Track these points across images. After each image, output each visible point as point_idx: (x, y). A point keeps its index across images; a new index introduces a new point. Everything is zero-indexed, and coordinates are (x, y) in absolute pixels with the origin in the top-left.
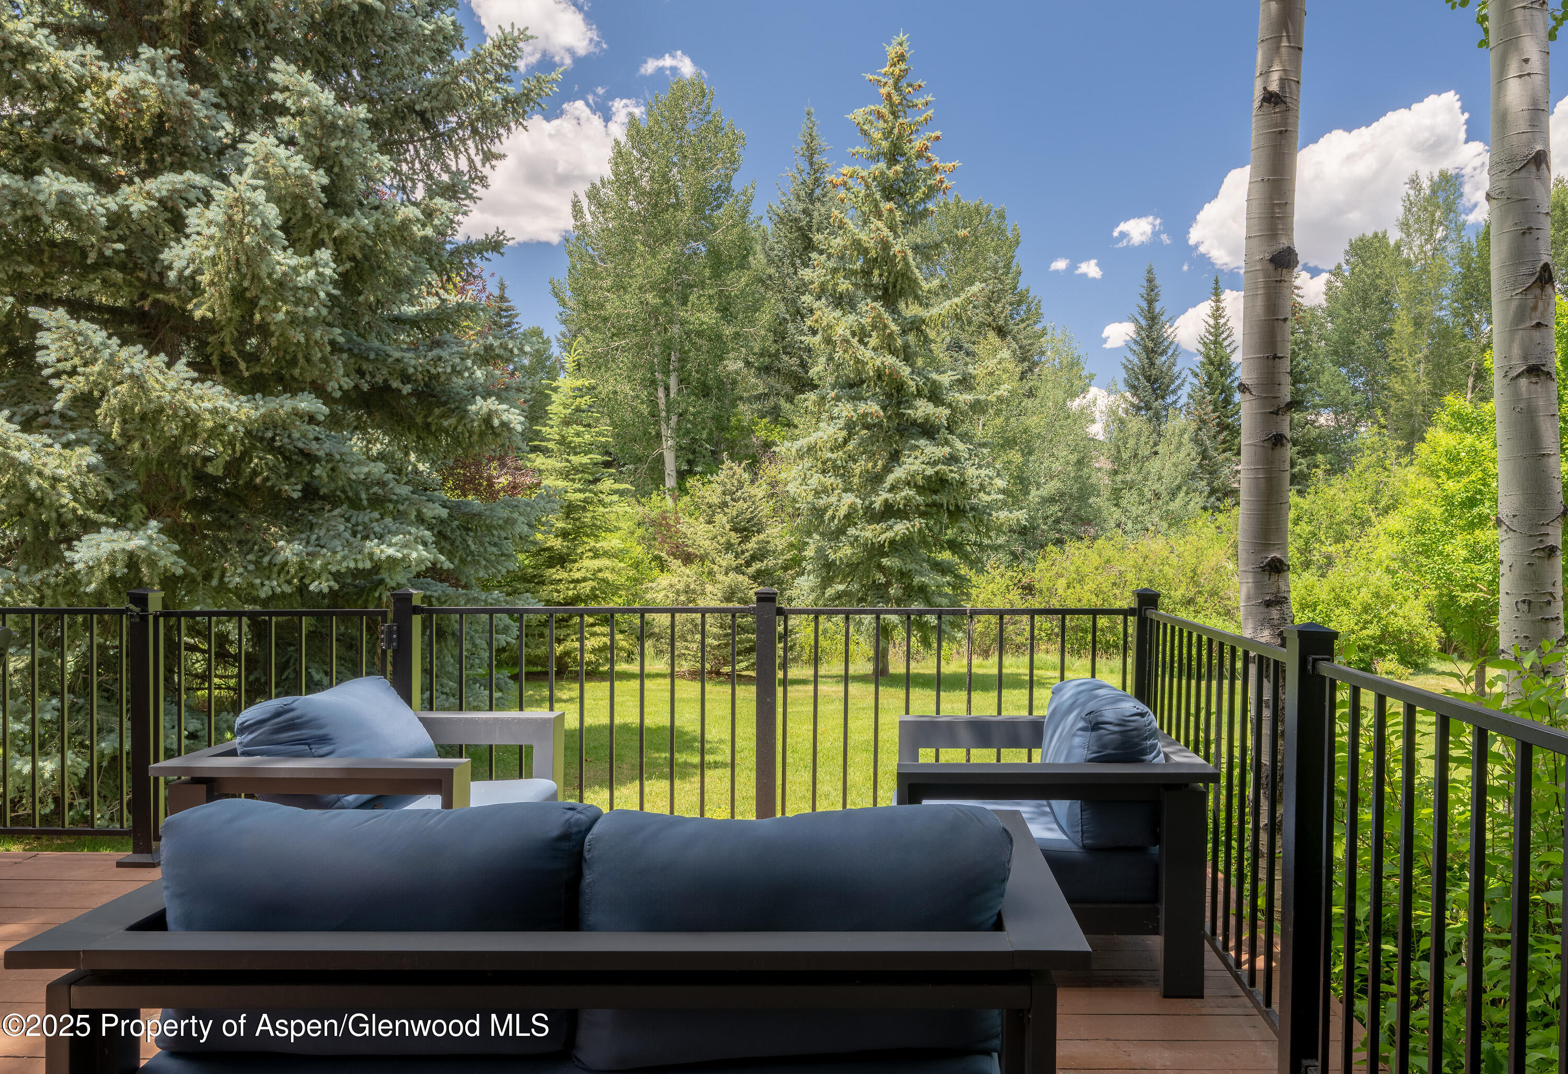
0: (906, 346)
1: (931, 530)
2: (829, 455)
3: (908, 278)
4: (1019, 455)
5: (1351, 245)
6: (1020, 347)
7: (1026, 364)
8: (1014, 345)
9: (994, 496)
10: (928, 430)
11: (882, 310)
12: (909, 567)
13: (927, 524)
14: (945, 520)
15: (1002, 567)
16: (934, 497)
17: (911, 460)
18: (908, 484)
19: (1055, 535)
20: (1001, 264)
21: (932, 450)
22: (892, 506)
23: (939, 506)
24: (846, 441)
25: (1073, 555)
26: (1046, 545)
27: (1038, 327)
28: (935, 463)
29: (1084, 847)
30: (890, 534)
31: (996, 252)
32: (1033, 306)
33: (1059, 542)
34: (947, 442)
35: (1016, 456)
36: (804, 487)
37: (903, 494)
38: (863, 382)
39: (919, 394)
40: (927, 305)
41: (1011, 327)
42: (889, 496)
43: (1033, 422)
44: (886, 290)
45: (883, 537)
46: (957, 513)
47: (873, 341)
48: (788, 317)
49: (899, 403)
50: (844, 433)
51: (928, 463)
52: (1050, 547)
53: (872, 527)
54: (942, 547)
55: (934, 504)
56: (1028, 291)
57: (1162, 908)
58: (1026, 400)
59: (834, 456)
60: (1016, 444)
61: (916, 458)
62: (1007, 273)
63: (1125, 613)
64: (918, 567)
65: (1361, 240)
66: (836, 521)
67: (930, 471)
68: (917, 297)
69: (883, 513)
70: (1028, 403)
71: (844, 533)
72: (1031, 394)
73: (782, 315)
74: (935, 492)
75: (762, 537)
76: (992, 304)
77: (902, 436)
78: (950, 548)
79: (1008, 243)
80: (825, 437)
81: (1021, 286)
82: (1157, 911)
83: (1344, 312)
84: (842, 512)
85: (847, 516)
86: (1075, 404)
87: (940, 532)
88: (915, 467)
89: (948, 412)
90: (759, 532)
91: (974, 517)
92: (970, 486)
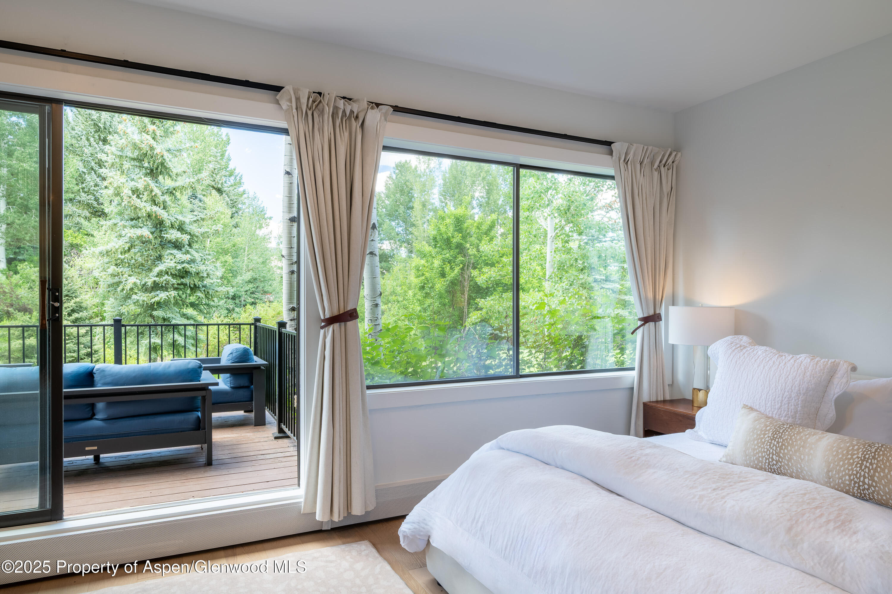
0: (164, 202)
1: (180, 297)
2: (120, 256)
3: (165, 166)
4: (230, 258)
5: (396, 165)
6: (231, 200)
7: (234, 209)
8: (227, 199)
9: (215, 280)
10: (177, 245)
11: (150, 182)
12: (168, 316)
13: (178, 294)
14: (189, 291)
15: (222, 317)
16: (182, 280)
17: (169, 261)
18: (167, 273)
19: (251, 300)
20: (219, 154)
21: (180, 255)
22: (158, 284)
23: (185, 285)
24: (129, 249)
25: (261, 310)
26: (246, 305)
27: (241, 189)
28: (183, 263)
29: (231, 387)
30: (157, 299)
31: (216, 147)
32: (238, 178)
33: (253, 304)
34: (187, 252)
35: (229, 258)
36: (105, 273)
37: (164, 278)
38: (139, 218)
39: (172, 226)
40: (176, 180)
41: (225, 189)
42: (157, 279)
43: (238, 240)
44: (152, 170)
45: (153, 300)
46: (194, 288)
47: (145, 198)
48: (85, 170)
49: (161, 231)
50: (129, 245)
51: (178, 263)
52: (248, 306)
53: (147, 295)
54: (187, 306)
55: (182, 284)
56: (235, 169)
57: (254, 402)
58: (234, 229)
59: (123, 257)
60: (229, 252)
61: (171, 260)
62: (222, 159)
63: (251, 325)
64: (174, 316)
65: (400, 163)
66: (125, 292)
67: (179, 267)
68: (170, 176)
69: (152, 288)
70: (235, 230)
71: (130, 298)
72: (236, 226)
73: (81, 170)
74: (183, 277)
75: (78, 300)
76: (214, 175)
77: (163, 248)
78: (191, 306)
79: (223, 142)
80: (117, 247)
81: (231, 166)
82: (253, 403)
83: (392, 196)
84: (128, 287)
85: (132, 289)
86: (261, 233)
87: (186, 298)
88: (171, 265)
89: (189, 237)
90: (76, 297)
91: (204, 290)
92: (202, 275)
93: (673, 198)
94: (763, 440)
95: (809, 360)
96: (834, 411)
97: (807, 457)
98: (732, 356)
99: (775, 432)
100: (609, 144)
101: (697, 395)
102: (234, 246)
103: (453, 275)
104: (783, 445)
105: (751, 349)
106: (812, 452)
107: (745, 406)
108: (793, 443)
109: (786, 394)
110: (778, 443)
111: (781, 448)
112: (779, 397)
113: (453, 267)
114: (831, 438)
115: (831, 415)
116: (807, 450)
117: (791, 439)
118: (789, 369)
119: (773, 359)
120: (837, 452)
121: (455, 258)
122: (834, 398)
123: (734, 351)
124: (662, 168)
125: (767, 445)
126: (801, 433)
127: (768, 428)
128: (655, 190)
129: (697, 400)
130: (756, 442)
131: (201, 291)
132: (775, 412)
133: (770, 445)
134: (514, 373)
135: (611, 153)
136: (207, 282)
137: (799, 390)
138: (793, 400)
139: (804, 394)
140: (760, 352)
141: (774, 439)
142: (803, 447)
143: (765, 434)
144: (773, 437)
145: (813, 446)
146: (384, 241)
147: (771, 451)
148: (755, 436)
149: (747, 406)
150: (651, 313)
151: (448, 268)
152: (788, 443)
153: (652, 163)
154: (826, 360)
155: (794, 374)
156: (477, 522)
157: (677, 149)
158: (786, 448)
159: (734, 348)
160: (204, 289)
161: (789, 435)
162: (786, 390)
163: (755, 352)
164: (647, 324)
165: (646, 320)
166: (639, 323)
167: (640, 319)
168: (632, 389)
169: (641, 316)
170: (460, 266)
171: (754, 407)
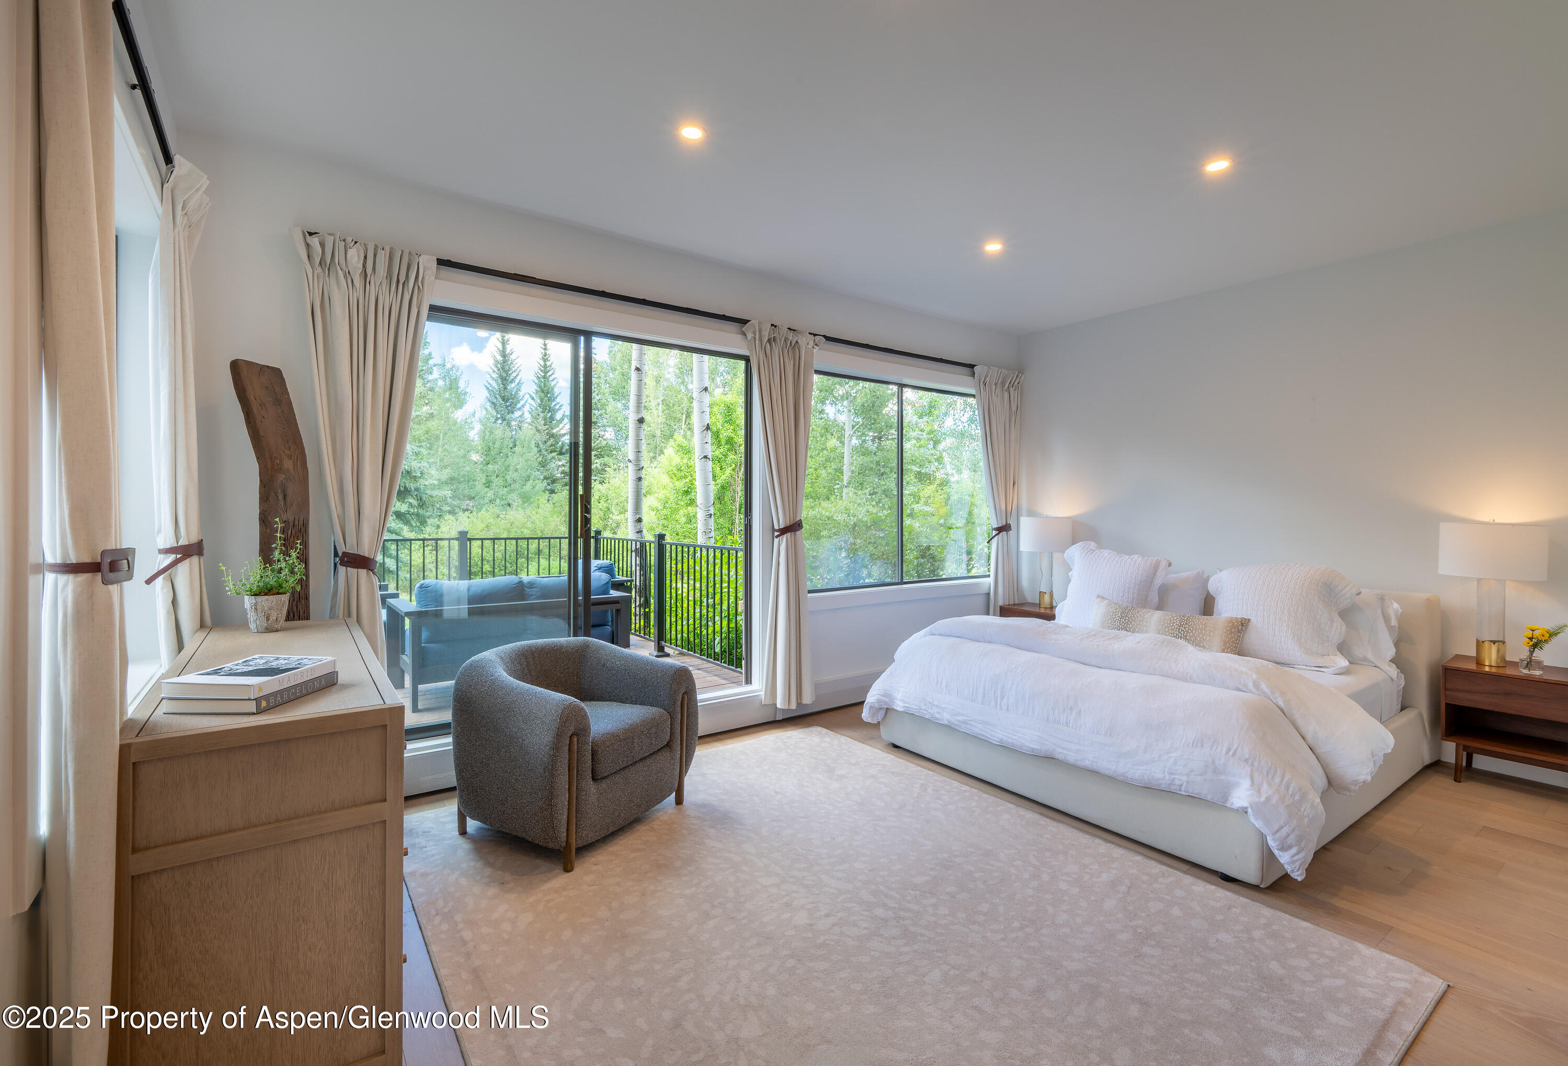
9: (430, 481)
86: (459, 415)
91: (416, 495)
92: (414, 474)
93: (1018, 416)
94: (1115, 619)
95: (1141, 559)
96: (1157, 597)
97: (1145, 629)
98: (1086, 558)
99: (1122, 613)
100: (972, 366)
101: (1043, 597)
102: (427, 433)
103: (723, 477)
104: (1129, 621)
105: (1099, 552)
106: (1148, 624)
107: (1099, 596)
108: (1135, 620)
109: (1127, 584)
110: (1125, 620)
111: (1127, 624)
112: (1122, 588)
113: (723, 467)
114: (1158, 614)
115: (1155, 600)
116: (1145, 623)
117: (1134, 616)
118: (1128, 566)
119: (1116, 559)
120: (1164, 622)
121: (726, 456)
122: (1157, 588)
123: (1086, 554)
124: (1012, 390)
125: (1117, 623)
126: (1139, 612)
127: (1118, 610)
128: (1005, 409)
129: (1044, 602)
130: (1110, 621)
131: (412, 496)
132: (1119, 600)
133: (1120, 623)
134: (899, 580)
135: (973, 375)
136: (422, 483)
137: (1135, 582)
138: (1132, 590)
139: (1138, 585)
140: (1106, 554)
141: (1122, 617)
142: (1142, 621)
143: (1116, 615)
144: (1122, 616)
145: (1149, 620)
146: (608, 429)
147: (1121, 626)
148: (1109, 617)
149: (1100, 596)
150: (1004, 523)
151: (718, 469)
152: (1132, 620)
153: (1003, 386)
154: (1152, 558)
155: (1132, 570)
156: (941, 683)
157: (1021, 371)
158: (1131, 623)
159: (1086, 551)
160: (416, 493)
161: (1132, 614)
162: (1127, 582)
163: (1102, 554)
164: (1001, 534)
165: (1000, 530)
166: (994, 533)
167: (996, 529)
168: (988, 594)
169: (996, 526)
170: (731, 466)
171: (1105, 597)
